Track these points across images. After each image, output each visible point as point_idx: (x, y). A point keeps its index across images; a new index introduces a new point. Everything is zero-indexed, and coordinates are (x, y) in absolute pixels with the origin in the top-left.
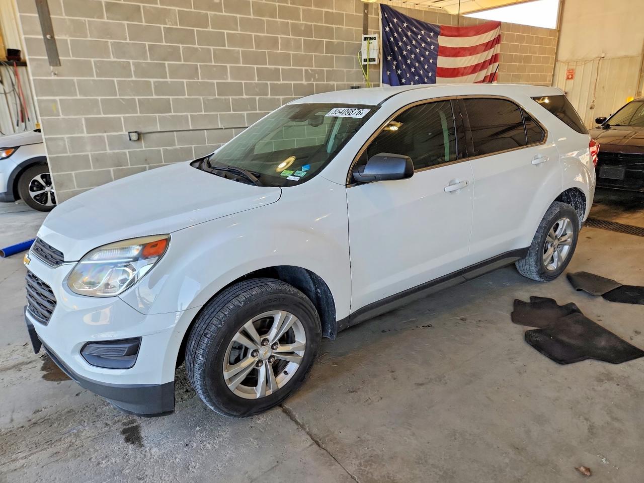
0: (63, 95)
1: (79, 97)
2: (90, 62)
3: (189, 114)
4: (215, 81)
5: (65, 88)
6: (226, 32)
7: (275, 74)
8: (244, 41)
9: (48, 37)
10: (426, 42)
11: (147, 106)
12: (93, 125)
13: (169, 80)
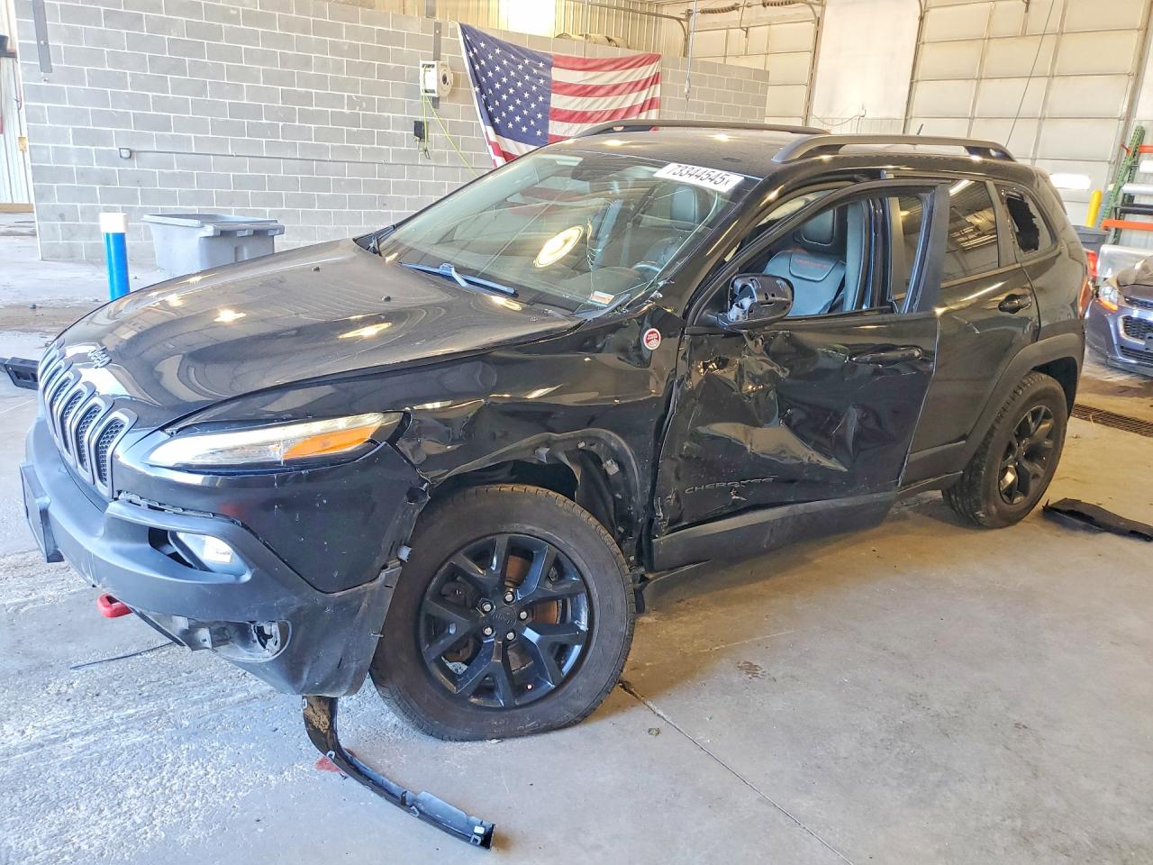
0: (52, 102)
1: (68, 106)
2: (83, 70)
3: (192, 135)
4: (227, 101)
5: (56, 95)
6: (243, 46)
7: (307, 98)
8: (265, 58)
9: (42, 42)
10: (530, 74)
11: (141, 121)
12: (80, 136)
13: (170, 95)
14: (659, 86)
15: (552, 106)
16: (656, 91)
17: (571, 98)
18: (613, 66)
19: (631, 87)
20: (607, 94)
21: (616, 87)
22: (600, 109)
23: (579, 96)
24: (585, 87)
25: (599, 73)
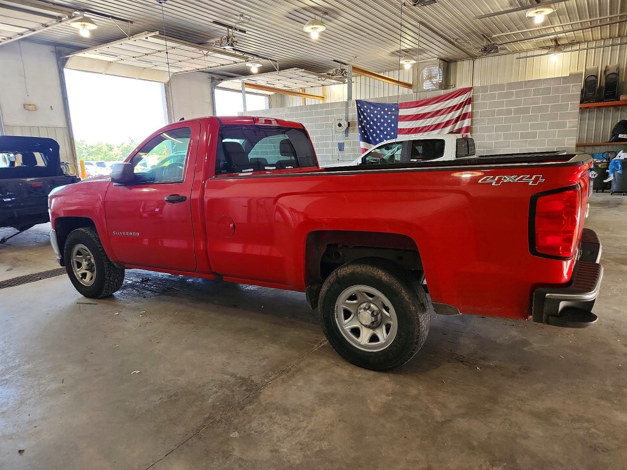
14: (471, 105)
15: (399, 127)
17: (409, 122)
19: (450, 110)
21: (440, 111)
22: (428, 125)
23: (414, 120)
24: (417, 115)
25: (427, 106)
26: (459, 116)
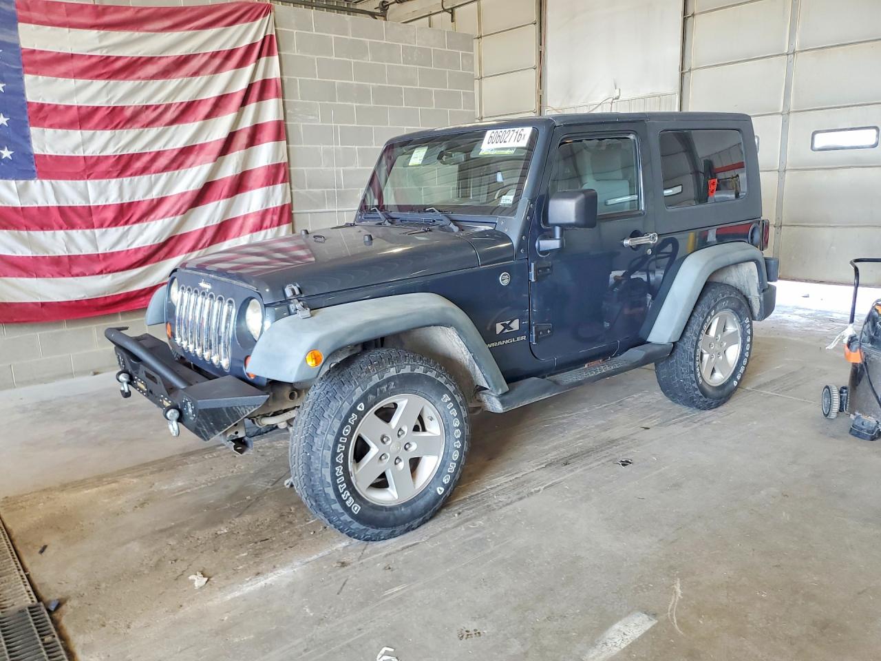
14: (276, 58)
15: (30, 98)
16: (272, 68)
17: (80, 82)
18: (168, 23)
19: (217, 61)
20: (165, 73)
22: (153, 102)
23: (98, 77)
24: (106, 60)
25: (137, 34)
26: (250, 86)
